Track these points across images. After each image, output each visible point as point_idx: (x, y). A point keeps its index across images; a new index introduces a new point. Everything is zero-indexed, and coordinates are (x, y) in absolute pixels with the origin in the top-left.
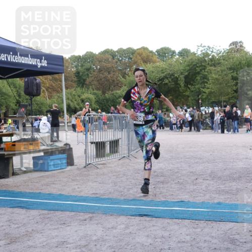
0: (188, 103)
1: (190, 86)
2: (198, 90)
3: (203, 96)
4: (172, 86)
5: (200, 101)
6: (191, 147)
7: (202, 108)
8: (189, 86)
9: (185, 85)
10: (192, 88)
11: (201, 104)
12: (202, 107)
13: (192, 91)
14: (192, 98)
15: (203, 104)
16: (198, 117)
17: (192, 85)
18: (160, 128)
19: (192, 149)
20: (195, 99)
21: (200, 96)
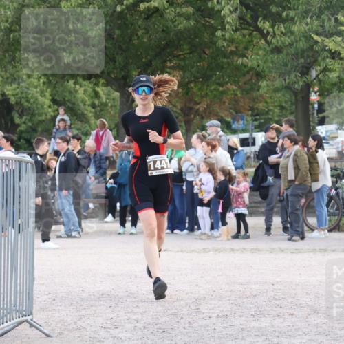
0: (261, 106)
1: (266, 25)
2: (302, 44)
3: (325, 70)
4: (183, 24)
5: (314, 97)
6: (259, 314)
7: (322, 130)
8: (260, 24)
9: (241, 18)
10: (278, 33)
11: (321, 110)
12: (322, 122)
13: (278, 50)
14: (278, 83)
15: (330, 112)
16: (297, 168)
17: (276, 19)
18: (123, 223)
19: (264, 323)
20: (288, 88)
21: (314, 73)
